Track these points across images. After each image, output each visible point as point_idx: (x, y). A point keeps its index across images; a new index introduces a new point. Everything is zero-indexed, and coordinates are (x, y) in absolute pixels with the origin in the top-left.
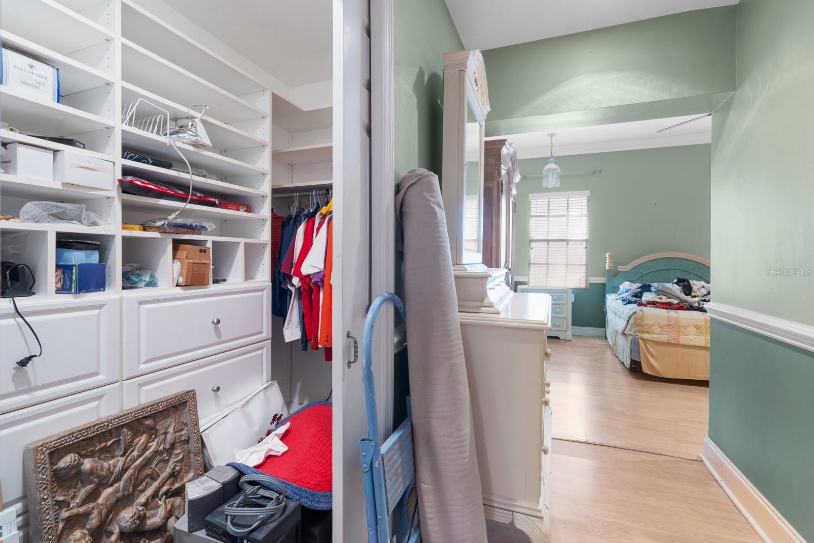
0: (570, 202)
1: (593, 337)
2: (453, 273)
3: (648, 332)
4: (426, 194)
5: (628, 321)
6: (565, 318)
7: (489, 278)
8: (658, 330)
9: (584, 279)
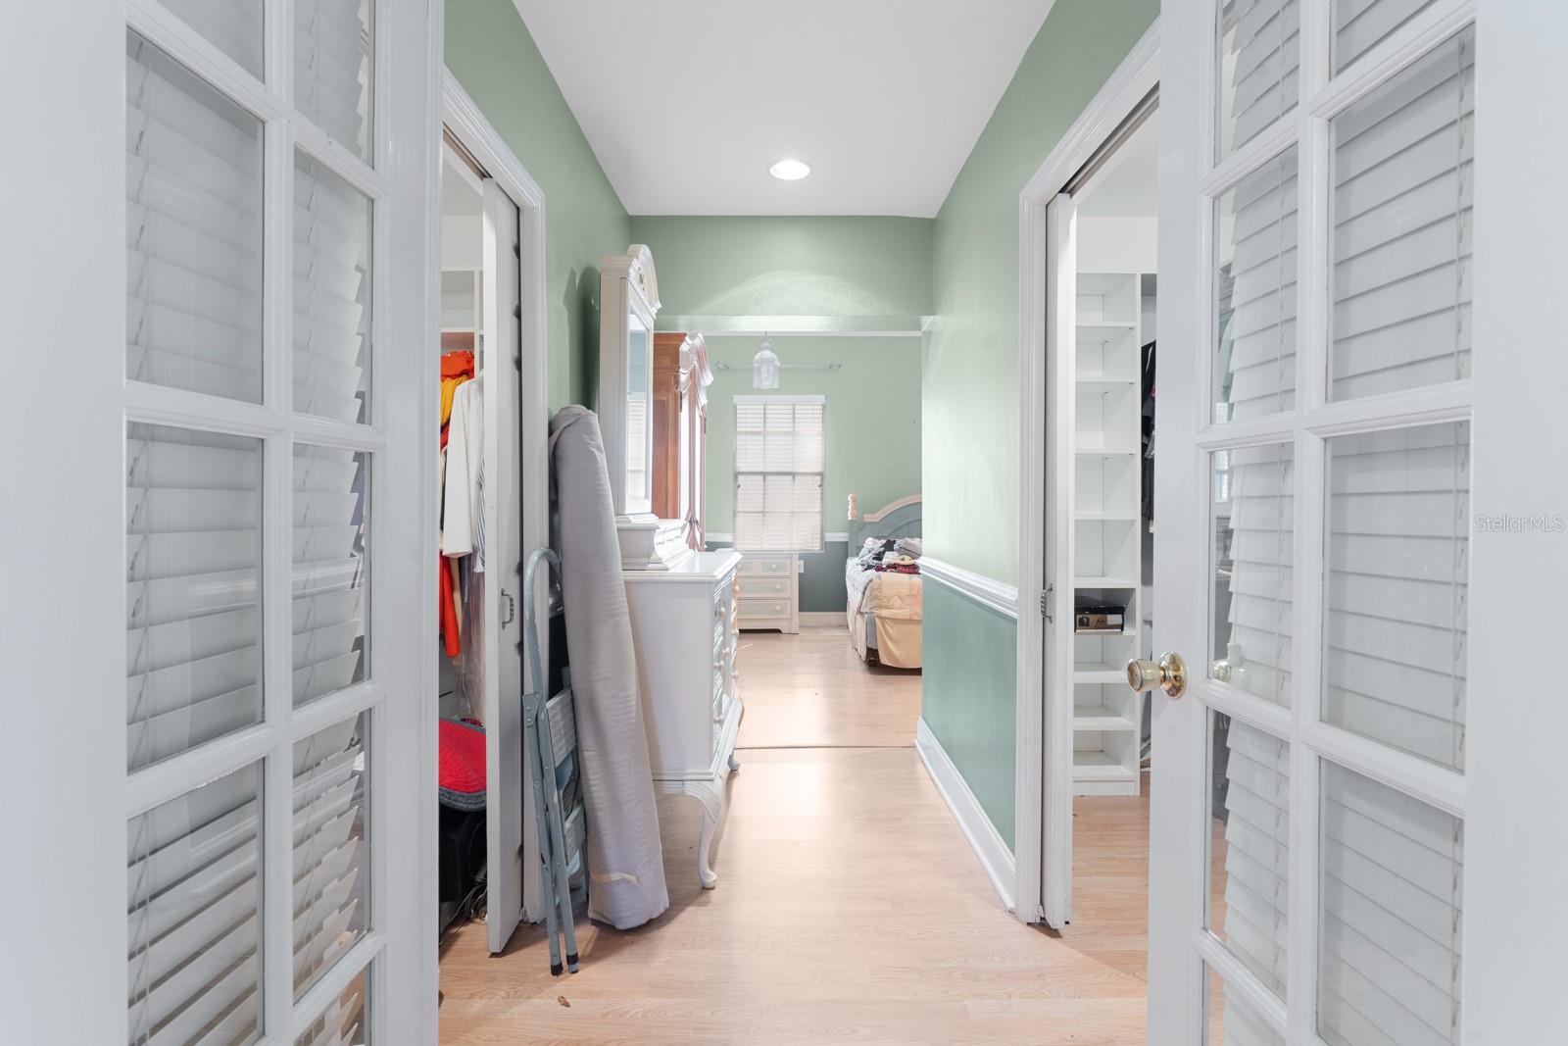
0: (797, 412)
1: (831, 627)
2: (615, 526)
3: (886, 607)
4: (584, 436)
5: (864, 593)
6: (789, 599)
7: (657, 531)
8: (896, 602)
9: (819, 536)
